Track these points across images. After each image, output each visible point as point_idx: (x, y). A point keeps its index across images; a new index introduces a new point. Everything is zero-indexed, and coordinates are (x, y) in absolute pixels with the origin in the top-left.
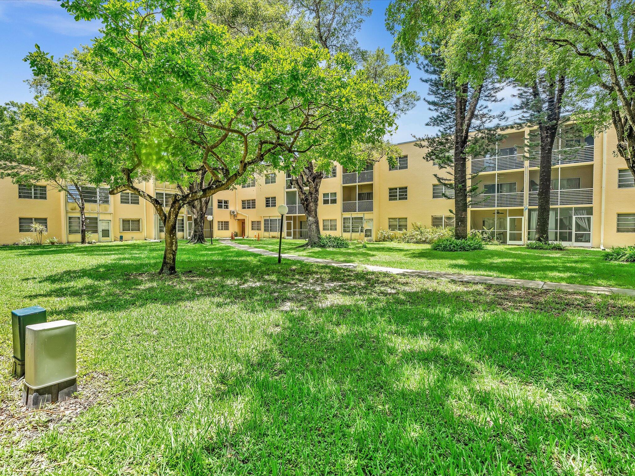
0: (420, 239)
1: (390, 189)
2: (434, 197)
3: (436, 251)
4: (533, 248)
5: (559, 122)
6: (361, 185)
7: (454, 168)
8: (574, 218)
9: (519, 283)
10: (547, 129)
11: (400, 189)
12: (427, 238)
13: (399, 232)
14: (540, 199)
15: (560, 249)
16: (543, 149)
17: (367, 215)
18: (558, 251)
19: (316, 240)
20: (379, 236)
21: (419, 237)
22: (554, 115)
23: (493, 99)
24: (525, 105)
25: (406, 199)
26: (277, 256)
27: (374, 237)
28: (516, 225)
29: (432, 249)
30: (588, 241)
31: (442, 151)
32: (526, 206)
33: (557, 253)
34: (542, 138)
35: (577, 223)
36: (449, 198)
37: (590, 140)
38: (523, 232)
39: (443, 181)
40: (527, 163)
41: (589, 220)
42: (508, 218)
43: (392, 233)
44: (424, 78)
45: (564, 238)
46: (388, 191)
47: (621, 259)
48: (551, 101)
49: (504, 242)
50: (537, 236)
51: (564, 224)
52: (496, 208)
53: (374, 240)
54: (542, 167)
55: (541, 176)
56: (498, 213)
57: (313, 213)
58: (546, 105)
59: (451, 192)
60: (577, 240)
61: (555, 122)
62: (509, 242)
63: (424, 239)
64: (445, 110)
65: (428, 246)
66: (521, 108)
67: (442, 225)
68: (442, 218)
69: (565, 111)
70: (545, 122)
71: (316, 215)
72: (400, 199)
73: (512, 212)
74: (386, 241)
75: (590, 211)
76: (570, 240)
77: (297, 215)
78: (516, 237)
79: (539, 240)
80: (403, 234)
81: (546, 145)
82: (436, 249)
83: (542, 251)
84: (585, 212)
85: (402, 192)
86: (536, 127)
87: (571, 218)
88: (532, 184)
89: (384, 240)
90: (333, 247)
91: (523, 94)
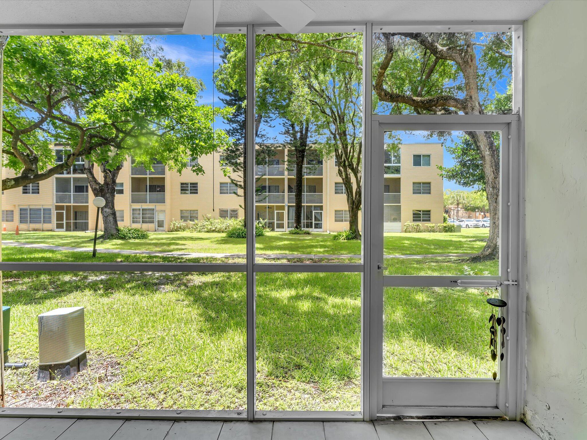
0: (211, 229)
1: (182, 184)
2: (221, 193)
4: (293, 234)
5: (307, 148)
6: (153, 178)
7: (243, 172)
8: (313, 212)
10: (300, 151)
11: (191, 184)
12: (216, 228)
13: (191, 222)
14: (296, 199)
15: (309, 233)
16: (298, 165)
17: (158, 207)
18: (307, 235)
19: (114, 232)
20: (172, 226)
21: (210, 227)
22: (304, 144)
24: (287, 132)
25: (197, 193)
27: (166, 227)
28: (280, 217)
30: (321, 228)
32: (286, 203)
34: (297, 157)
35: (315, 217)
36: (239, 196)
37: (320, 162)
38: (284, 222)
40: (286, 173)
41: (321, 213)
42: (275, 212)
43: (183, 224)
45: (309, 225)
46: (180, 185)
47: (342, 239)
48: (301, 132)
49: (273, 230)
50: (295, 225)
51: (309, 217)
52: (267, 204)
53: (167, 230)
54: (297, 177)
55: (297, 183)
56: (268, 207)
57: (110, 204)
58: (299, 135)
60: (315, 228)
61: (304, 147)
62: (276, 229)
63: (214, 229)
65: (223, 235)
66: (285, 134)
67: (228, 217)
68: (227, 211)
69: (309, 141)
70: (299, 147)
72: (191, 193)
73: (278, 208)
74: (179, 231)
75: (321, 208)
76: (312, 227)
77: (72, 204)
78: (281, 226)
79: (297, 227)
80: (194, 224)
81: (299, 162)
82: (231, 237)
83: (298, 235)
84: (319, 209)
85: (193, 187)
86: (293, 148)
87: (311, 212)
88: (290, 188)
89: (176, 231)
90: (135, 238)
91: (286, 124)
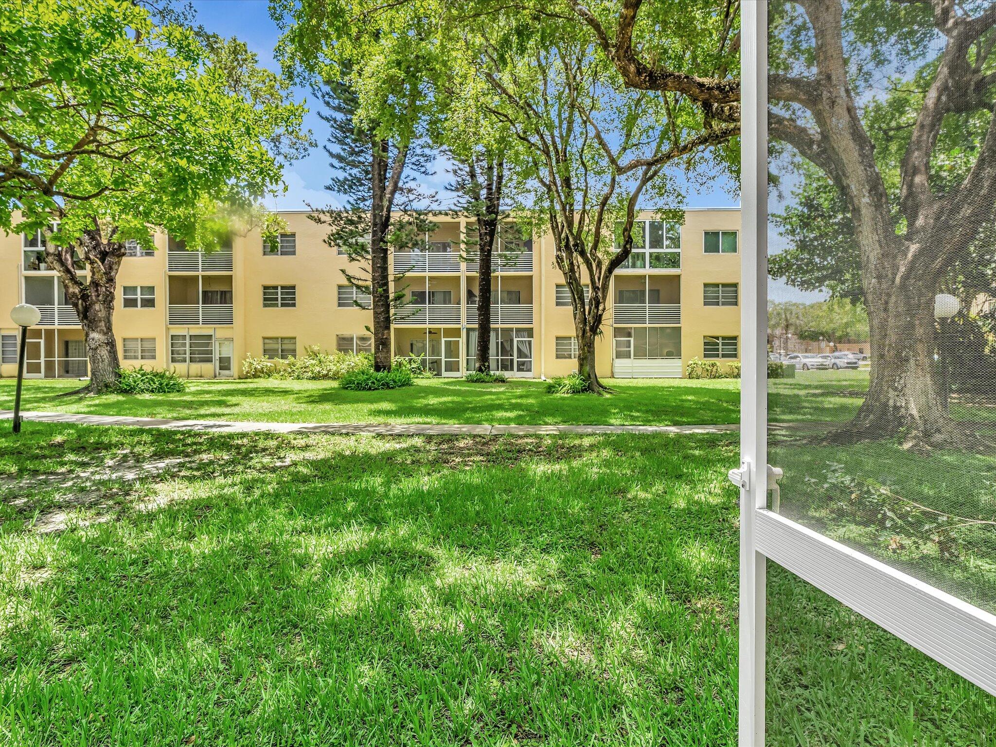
0: (319, 372)
1: (266, 288)
2: (340, 305)
3: (346, 391)
4: (473, 381)
5: (499, 217)
6: (209, 277)
7: (370, 262)
8: (515, 340)
9: (464, 429)
10: (487, 223)
11: (283, 288)
12: (330, 370)
13: (281, 361)
14: (480, 315)
15: (503, 381)
16: (482, 250)
17: (220, 332)
18: (500, 384)
19: (111, 379)
20: (245, 369)
21: (318, 369)
22: (492, 209)
23: (423, 169)
24: (461, 187)
25: (294, 305)
26: (11, 415)
27: (235, 370)
28: (452, 350)
29: (339, 389)
30: (530, 370)
31: (352, 234)
32: (464, 324)
33: (500, 387)
34: (481, 235)
35: (519, 349)
36: (364, 309)
37: (529, 244)
38: (460, 359)
39: (355, 282)
40: (463, 266)
41: (530, 343)
42: (443, 340)
43: (269, 363)
44: (324, 114)
45: (507, 366)
46: (261, 291)
47: (562, 391)
48: (489, 189)
49: (439, 374)
50: (477, 365)
51: (505, 350)
52: (427, 326)
53: (236, 375)
54: (482, 273)
55: (480, 285)
56: (430, 332)
57: (103, 324)
58: (484, 193)
59: (368, 300)
60: (519, 370)
61: (494, 216)
62: (444, 374)
63: (325, 372)
64: (355, 171)
65: (335, 384)
66: (457, 190)
67: (352, 350)
68: (352, 339)
69: (505, 204)
70: (483, 215)
71: (109, 328)
72: (283, 305)
73: (449, 332)
74: (260, 377)
75: (530, 332)
76: (512, 369)
77: (56, 327)
78: (452, 367)
79: (480, 370)
80: (289, 364)
81: (485, 245)
82: (347, 388)
83: (483, 384)
84: (526, 334)
85: (287, 293)
86: (474, 219)
87: (512, 341)
88: (470, 294)
89: (255, 376)
90: (152, 391)
91: (459, 171)
